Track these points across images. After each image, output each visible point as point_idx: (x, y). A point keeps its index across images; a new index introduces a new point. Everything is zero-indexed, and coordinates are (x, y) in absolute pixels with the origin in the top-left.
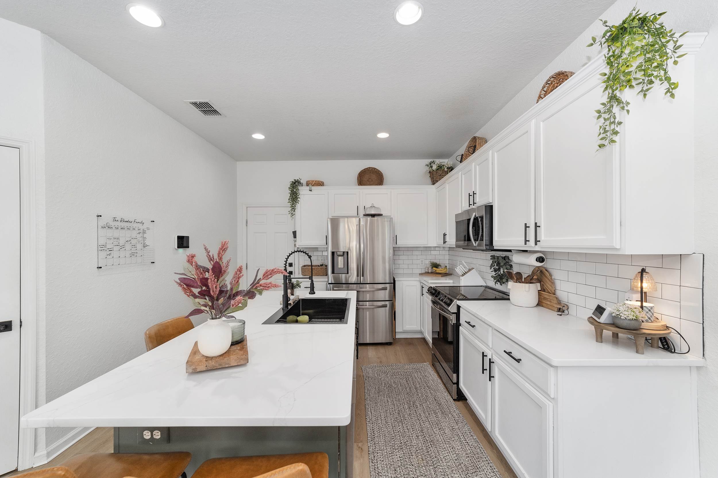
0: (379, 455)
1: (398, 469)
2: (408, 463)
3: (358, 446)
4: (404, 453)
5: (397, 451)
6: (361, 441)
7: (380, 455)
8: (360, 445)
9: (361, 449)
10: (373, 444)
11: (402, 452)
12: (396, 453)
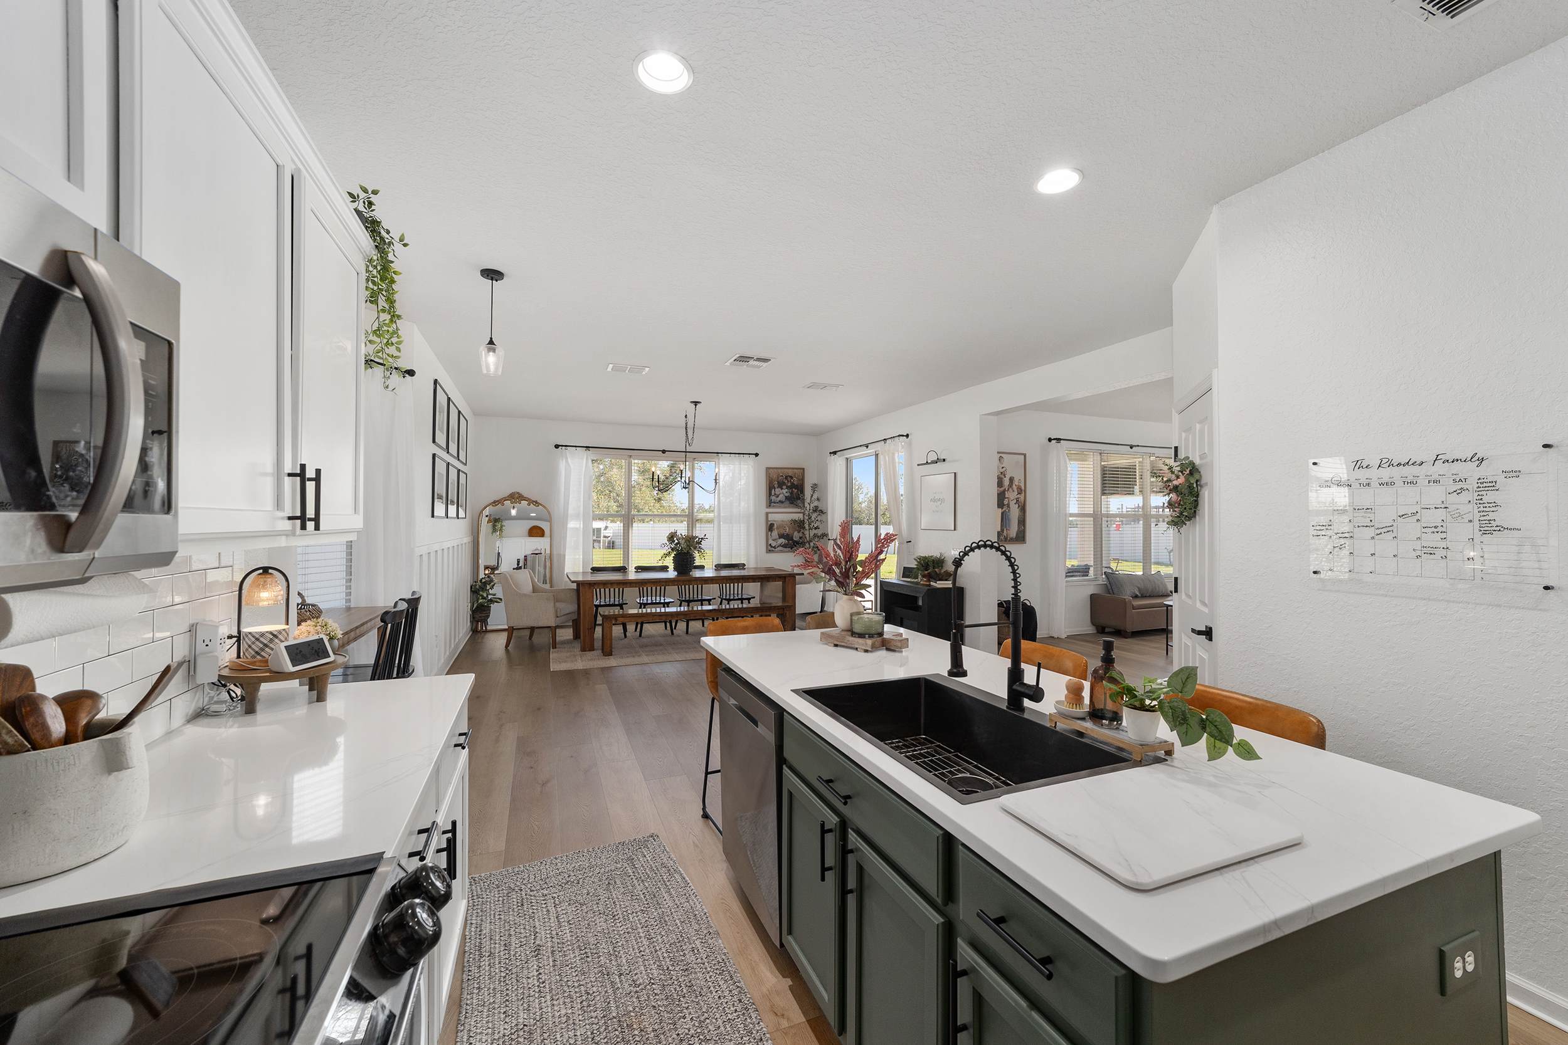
0: (732, 1009)
1: (685, 991)
2: (663, 1010)
3: (788, 1019)
4: (676, 1029)
5: (692, 1032)
6: (785, 1034)
7: (729, 1008)
8: (785, 1024)
9: (777, 1015)
10: (754, 1032)
11: (680, 1031)
12: (694, 1025)
